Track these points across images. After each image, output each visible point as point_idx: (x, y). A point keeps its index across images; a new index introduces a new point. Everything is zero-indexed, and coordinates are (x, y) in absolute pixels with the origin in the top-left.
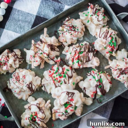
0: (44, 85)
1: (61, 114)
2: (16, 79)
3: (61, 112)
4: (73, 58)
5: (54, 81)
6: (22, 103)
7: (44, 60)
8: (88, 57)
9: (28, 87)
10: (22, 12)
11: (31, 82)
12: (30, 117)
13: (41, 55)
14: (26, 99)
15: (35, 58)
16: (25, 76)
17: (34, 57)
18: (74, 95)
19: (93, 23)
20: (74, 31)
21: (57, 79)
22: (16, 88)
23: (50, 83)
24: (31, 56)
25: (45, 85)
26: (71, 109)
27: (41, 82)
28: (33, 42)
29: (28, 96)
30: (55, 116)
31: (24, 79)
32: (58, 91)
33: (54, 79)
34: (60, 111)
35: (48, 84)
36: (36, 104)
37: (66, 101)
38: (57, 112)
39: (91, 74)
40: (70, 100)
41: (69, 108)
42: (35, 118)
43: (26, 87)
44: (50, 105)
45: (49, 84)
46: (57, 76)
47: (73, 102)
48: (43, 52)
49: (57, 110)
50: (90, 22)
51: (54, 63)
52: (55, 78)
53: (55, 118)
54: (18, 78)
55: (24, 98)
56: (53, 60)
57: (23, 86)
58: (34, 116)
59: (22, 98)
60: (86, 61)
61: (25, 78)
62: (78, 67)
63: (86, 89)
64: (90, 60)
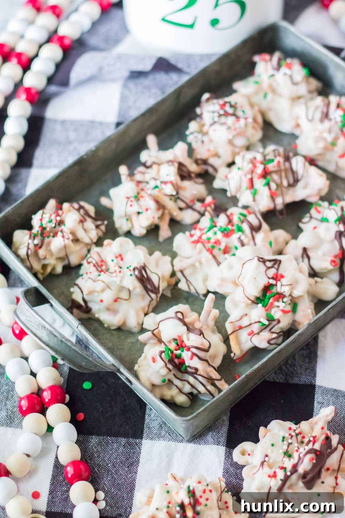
0: (182, 272)
1: (256, 328)
2: (97, 270)
3: (256, 323)
4: (249, 176)
5: (210, 251)
6: (129, 341)
7: (166, 212)
8: (291, 169)
9: (137, 277)
10: (73, 122)
11: (144, 264)
12: (164, 352)
13: (156, 192)
14: (138, 324)
15: (142, 202)
16: (120, 255)
17: (137, 198)
18: (281, 266)
19: (280, 95)
20: (234, 115)
21: (220, 244)
22: (103, 291)
23: (200, 263)
24: (128, 198)
25: (186, 273)
26: (281, 308)
27: (173, 266)
28: (123, 170)
29: (143, 315)
30: (239, 343)
31: (121, 262)
32: (230, 267)
33: (209, 246)
34: (250, 320)
35: (193, 266)
36: (173, 315)
37: (263, 281)
38: (241, 328)
39: (311, 217)
40: (273, 278)
41: (276, 303)
42: (179, 357)
43: (133, 277)
44: (215, 312)
45: (197, 264)
46: (215, 233)
47: (284, 281)
48: (158, 183)
49: (241, 318)
50: (270, 96)
51: (196, 216)
52: (212, 241)
53: (241, 351)
54: (102, 265)
55: (132, 323)
56: (194, 210)
57: (122, 278)
58: (176, 350)
59: (124, 323)
60: (290, 186)
61: (122, 259)
62: (271, 206)
63: (310, 254)
64: (299, 177)
